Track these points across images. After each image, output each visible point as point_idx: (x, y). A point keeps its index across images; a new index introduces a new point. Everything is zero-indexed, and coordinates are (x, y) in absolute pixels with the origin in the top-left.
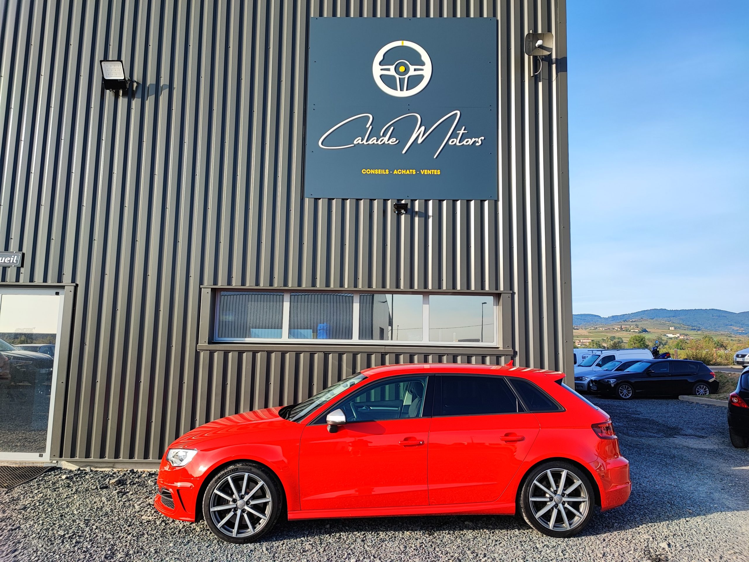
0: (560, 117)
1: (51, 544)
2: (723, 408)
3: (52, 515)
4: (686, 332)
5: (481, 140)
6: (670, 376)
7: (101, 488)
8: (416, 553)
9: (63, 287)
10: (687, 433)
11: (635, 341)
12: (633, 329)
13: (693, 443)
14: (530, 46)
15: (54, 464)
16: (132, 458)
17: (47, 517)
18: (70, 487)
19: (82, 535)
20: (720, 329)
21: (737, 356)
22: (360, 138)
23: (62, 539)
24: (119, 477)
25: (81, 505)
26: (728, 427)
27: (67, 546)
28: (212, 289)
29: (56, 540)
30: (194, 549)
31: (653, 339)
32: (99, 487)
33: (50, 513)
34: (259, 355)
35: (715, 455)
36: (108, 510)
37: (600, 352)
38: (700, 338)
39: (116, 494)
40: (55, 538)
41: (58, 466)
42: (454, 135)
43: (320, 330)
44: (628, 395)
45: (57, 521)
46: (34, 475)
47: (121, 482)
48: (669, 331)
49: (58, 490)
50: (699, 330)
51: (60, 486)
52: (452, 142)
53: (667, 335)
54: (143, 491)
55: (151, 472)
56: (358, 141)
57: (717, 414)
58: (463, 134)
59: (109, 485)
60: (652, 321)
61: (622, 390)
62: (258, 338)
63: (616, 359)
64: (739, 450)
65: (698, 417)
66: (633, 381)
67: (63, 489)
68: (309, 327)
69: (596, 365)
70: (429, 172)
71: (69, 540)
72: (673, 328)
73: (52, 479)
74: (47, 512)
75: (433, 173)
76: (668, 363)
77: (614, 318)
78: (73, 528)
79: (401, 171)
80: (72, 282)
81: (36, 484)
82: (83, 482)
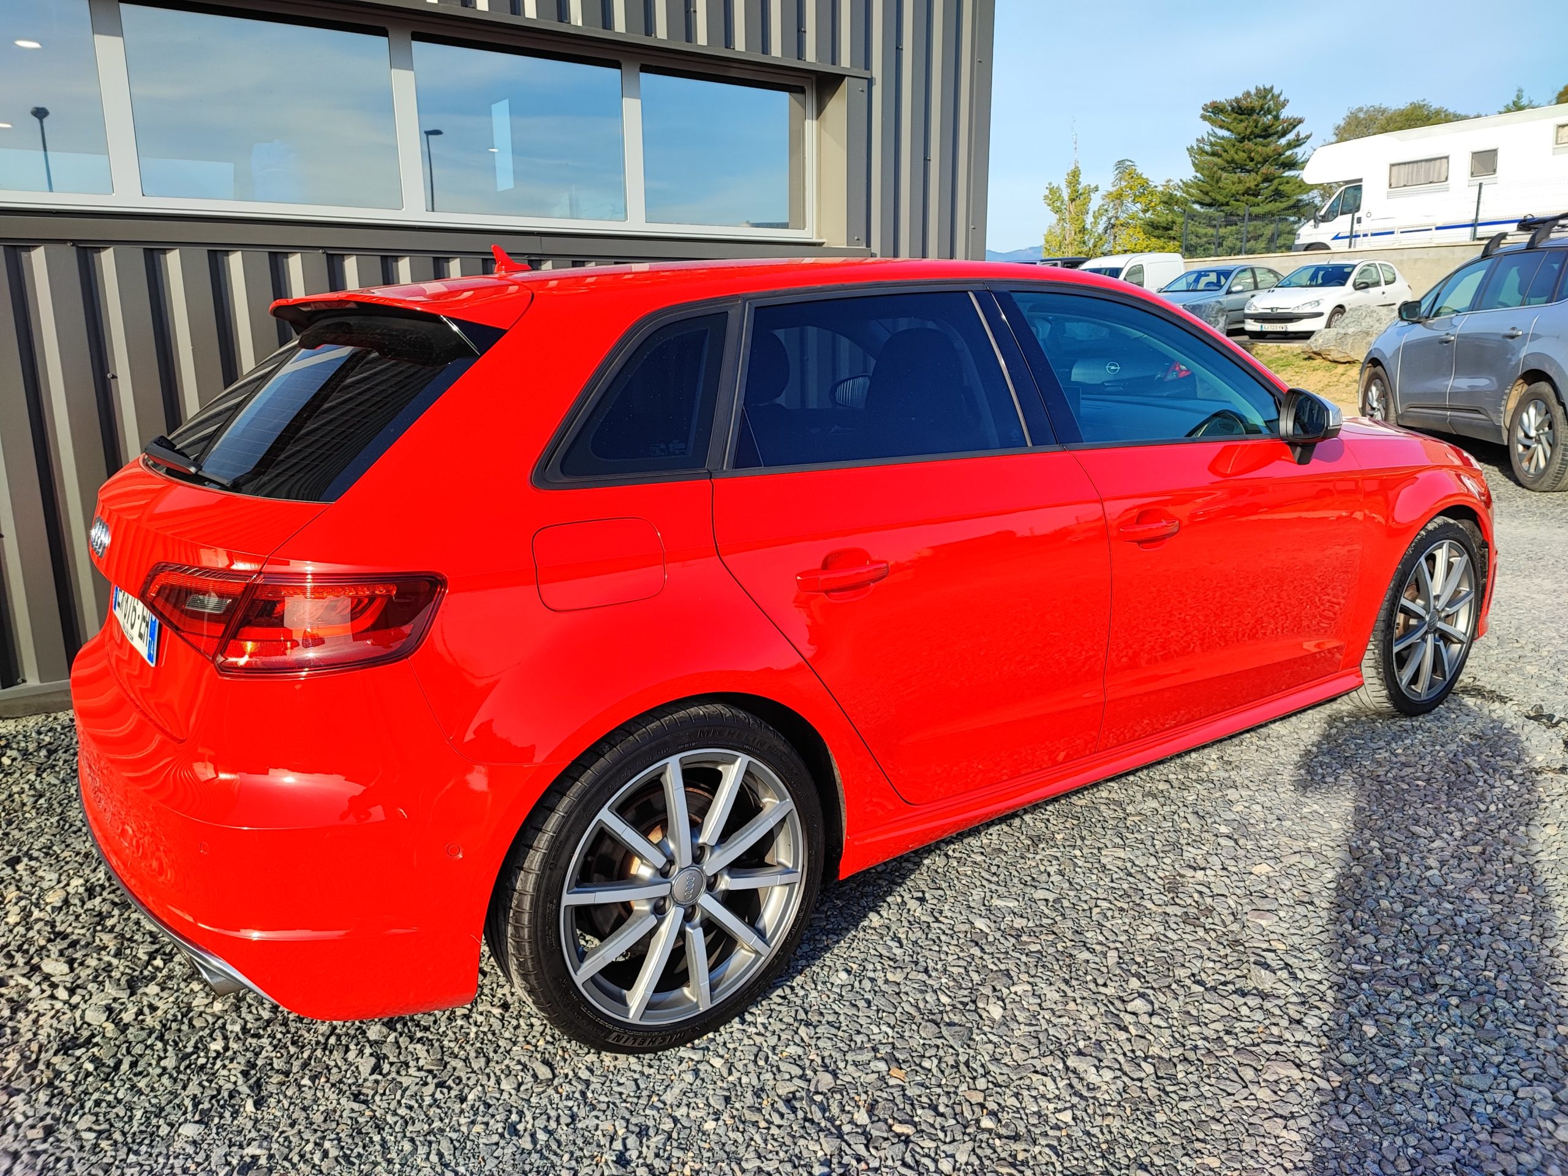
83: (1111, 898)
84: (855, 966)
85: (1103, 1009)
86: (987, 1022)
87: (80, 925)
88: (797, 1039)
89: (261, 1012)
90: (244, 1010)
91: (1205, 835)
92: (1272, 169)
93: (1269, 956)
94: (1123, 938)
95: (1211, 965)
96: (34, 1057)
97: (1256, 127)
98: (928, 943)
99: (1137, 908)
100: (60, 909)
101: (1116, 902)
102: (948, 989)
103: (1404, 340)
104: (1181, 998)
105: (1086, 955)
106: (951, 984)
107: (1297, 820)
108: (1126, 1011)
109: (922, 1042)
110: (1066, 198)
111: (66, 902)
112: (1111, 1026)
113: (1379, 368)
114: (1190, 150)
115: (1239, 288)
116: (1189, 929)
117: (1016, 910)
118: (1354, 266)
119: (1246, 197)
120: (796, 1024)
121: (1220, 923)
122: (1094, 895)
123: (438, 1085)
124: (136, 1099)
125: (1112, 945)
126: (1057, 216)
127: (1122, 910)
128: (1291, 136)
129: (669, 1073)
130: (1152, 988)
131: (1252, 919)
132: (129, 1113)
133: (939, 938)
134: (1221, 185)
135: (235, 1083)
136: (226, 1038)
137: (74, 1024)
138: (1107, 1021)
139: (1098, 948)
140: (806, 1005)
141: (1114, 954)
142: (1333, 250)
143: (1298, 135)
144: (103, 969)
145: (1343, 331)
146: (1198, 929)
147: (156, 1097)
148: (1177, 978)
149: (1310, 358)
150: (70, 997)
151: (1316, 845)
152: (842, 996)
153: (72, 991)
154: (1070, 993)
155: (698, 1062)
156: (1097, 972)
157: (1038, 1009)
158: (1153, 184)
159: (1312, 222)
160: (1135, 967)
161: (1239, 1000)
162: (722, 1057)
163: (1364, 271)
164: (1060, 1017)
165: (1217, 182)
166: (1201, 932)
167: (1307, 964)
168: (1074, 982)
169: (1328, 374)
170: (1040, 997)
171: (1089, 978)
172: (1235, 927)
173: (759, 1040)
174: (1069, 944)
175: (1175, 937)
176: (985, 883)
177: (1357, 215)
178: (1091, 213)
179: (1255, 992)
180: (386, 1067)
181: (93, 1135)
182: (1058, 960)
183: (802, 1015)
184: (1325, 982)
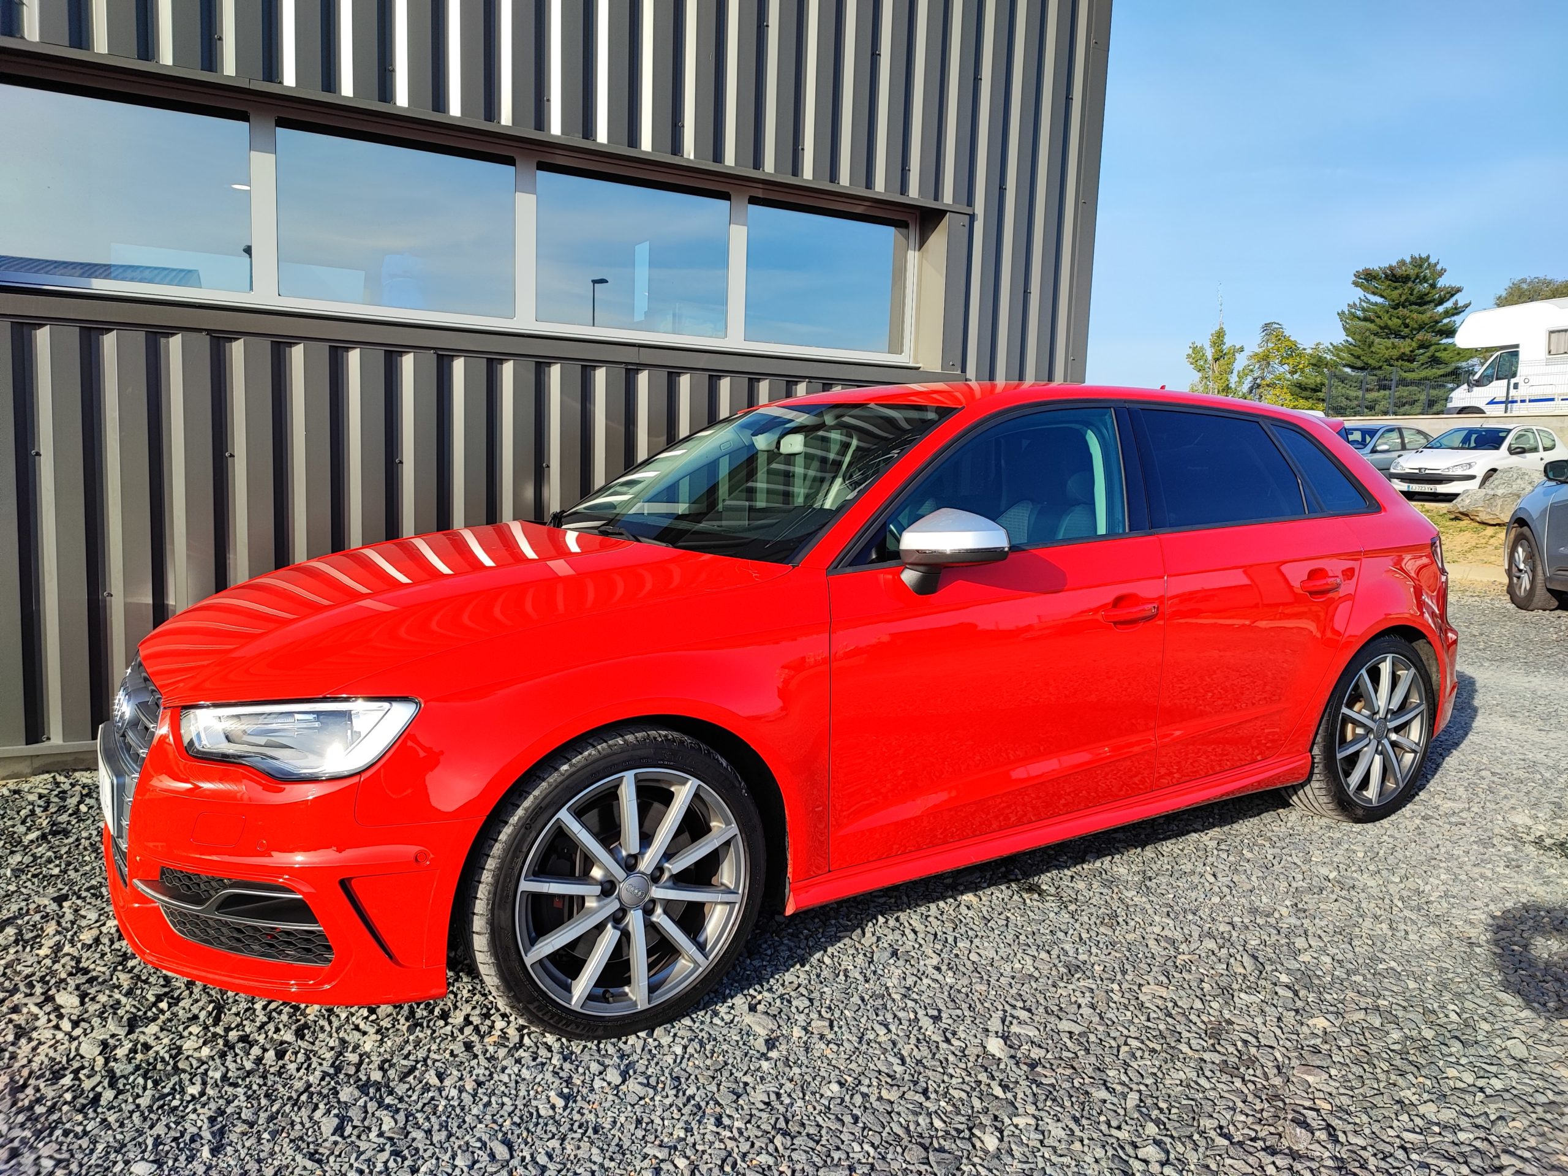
83: (1144, 1037)
84: (849, 1079)
85: (1111, 1152)
86: (980, 1153)
87: (103, 963)
88: (771, 1148)
89: (245, 1063)
90: (229, 1058)
91: (1262, 982)
92: (1429, 336)
93: (1311, 1114)
94: (1149, 1081)
95: (1243, 1118)
96: (21, 1082)
97: (1411, 294)
98: (934, 1063)
99: (1170, 1051)
100: (90, 946)
101: (1148, 1042)
102: (945, 1114)
103: (1551, 499)
104: (1201, 1150)
105: (1103, 1094)
106: (949, 1108)
107: (1369, 976)
108: (1137, 1157)
109: (904, 1166)
110: (1210, 357)
111: (97, 941)
112: (1117, 1171)
113: (1525, 528)
114: (1341, 315)
115: (1385, 447)
116: (1225, 1078)
117: (1036, 1040)
118: (1509, 431)
119: (1400, 362)
120: (773, 1133)
121: (1261, 1076)
122: (1125, 1032)
123: (393, 1153)
124: (102, 1133)
125: (1135, 1087)
126: (1200, 375)
127: (1154, 1051)
128: (1449, 304)
129: (629, 1168)
130: (1172, 1137)
131: (1298, 1074)
132: (92, 1146)
133: (947, 1060)
134: (1373, 349)
135: (200, 1128)
136: (204, 1083)
137: (68, 1055)
138: (1114, 1166)
139: (1119, 1088)
140: (789, 1115)
141: (1136, 1096)
142: (1488, 414)
143: (1456, 303)
144: (111, 1006)
145: (1492, 493)
146: (1235, 1079)
147: (122, 1133)
148: (1202, 1128)
149: (1456, 518)
150: (73, 1029)
151: (1386, 1003)
152: (829, 1109)
153: (75, 1024)
154: (1078, 1133)
155: (662, 1161)
156: (1113, 1114)
157: (1039, 1145)
158: (1301, 347)
159: (1465, 386)
160: (1156, 1112)
161: (1267, 1159)
162: (688, 1158)
163: (1521, 436)
164: (1061, 1156)
165: (1370, 347)
166: (1238, 1083)
167: (1350, 1127)
168: (1084, 1122)
169: (1475, 536)
170: (1043, 1133)
171: (1102, 1118)
172: (1278, 1081)
173: (731, 1144)
174: (1087, 1080)
175: (1207, 1085)
176: (1007, 1007)
177: (1513, 381)
178: (1235, 372)
179: (1287, 1151)
180: (348, 1130)
181: (52, 1163)
182: (1071, 1096)
183: (782, 1124)
184: (1369, 1148)
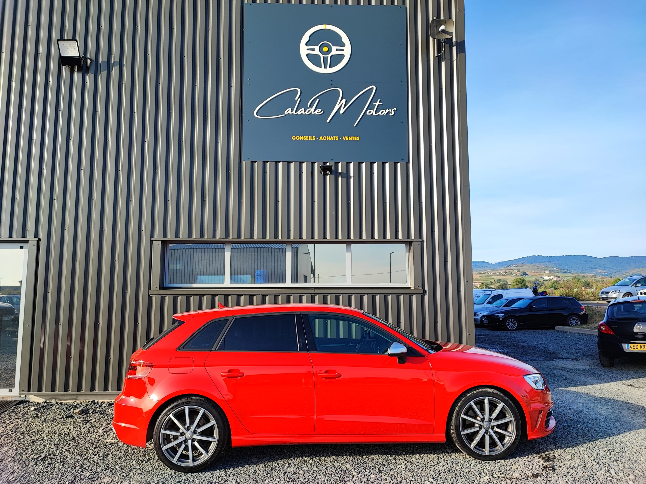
0: (460, 91)
1: (26, 466)
2: (592, 336)
3: (24, 441)
4: (559, 275)
5: (394, 111)
6: (548, 310)
7: (66, 417)
8: (347, 461)
9: (27, 242)
10: (563, 357)
11: (517, 283)
12: (516, 272)
13: (569, 365)
14: (434, 31)
15: (23, 397)
16: (93, 391)
17: (20, 443)
18: (39, 417)
19: (53, 457)
20: (587, 271)
21: (602, 293)
22: (290, 109)
23: (35, 461)
24: (82, 407)
25: (50, 432)
26: (598, 351)
27: (41, 467)
28: (162, 241)
29: (30, 463)
30: (154, 465)
31: (532, 281)
32: (64, 416)
33: (22, 440)
34: (204, 298)
35: (588, 374)
36: (75, 435)
37: (491, 292)
38: (570, 279)
39: (81, 422)
40: (29, 460)
41: (26, 400)
42: (371, 107)
43: (257, 276)
44: (514, 327)
45: (30, 446)
46: (5, 408)
47: (84, 412)
48: (544, 274)
49: (28, 420)
50: (569, 273)
51: (30, 416)
52: (370, 112)
53: (543, 277)
54: (105, 419)
55: (111, 403)
56: (288, 111)
57: (587, 341)
58: (378, 105)
59: (74, 414)
60: (531, 265)
61: (508, 323)
62: (203, 283)
63: (504, 297)
64: (607, 369)
65: (572, 344)
66: (518, 315)
67: (32, 419)
68: (248, 273)
69: (488, 303)
70: (350, 138)
71: (42, 462)
72: (548, 271)
73: (22, 410)
74: (20, 439)
75: (353, 140)
76: (546, 299)
77: (500, 264)
78: (45, 452)
79: (326, 137)
80: (35, 237)
81: (7, 416)
82: (50, 412)
